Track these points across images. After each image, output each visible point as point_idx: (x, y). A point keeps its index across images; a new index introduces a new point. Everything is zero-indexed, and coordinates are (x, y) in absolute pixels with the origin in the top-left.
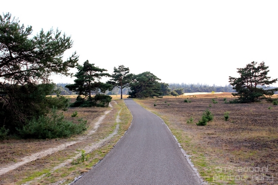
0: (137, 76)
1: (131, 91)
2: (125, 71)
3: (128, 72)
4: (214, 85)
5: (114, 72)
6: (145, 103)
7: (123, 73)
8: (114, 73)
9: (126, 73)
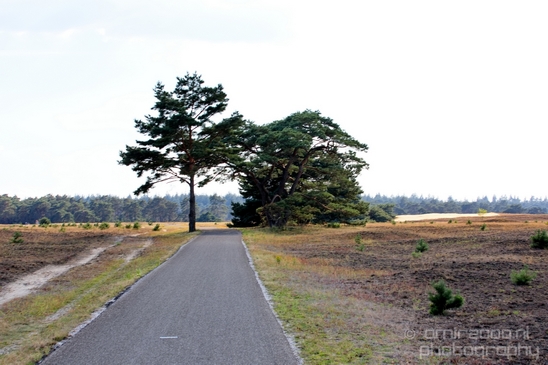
0: (263, 130)
1: (242, 202)
2: (209, 101)
3: (220, 108)
4: (450, 198)
5: (158, 106)
6: (311, 255)
7: (196, 112)
8: (156, 114)
9: (212, 111)
